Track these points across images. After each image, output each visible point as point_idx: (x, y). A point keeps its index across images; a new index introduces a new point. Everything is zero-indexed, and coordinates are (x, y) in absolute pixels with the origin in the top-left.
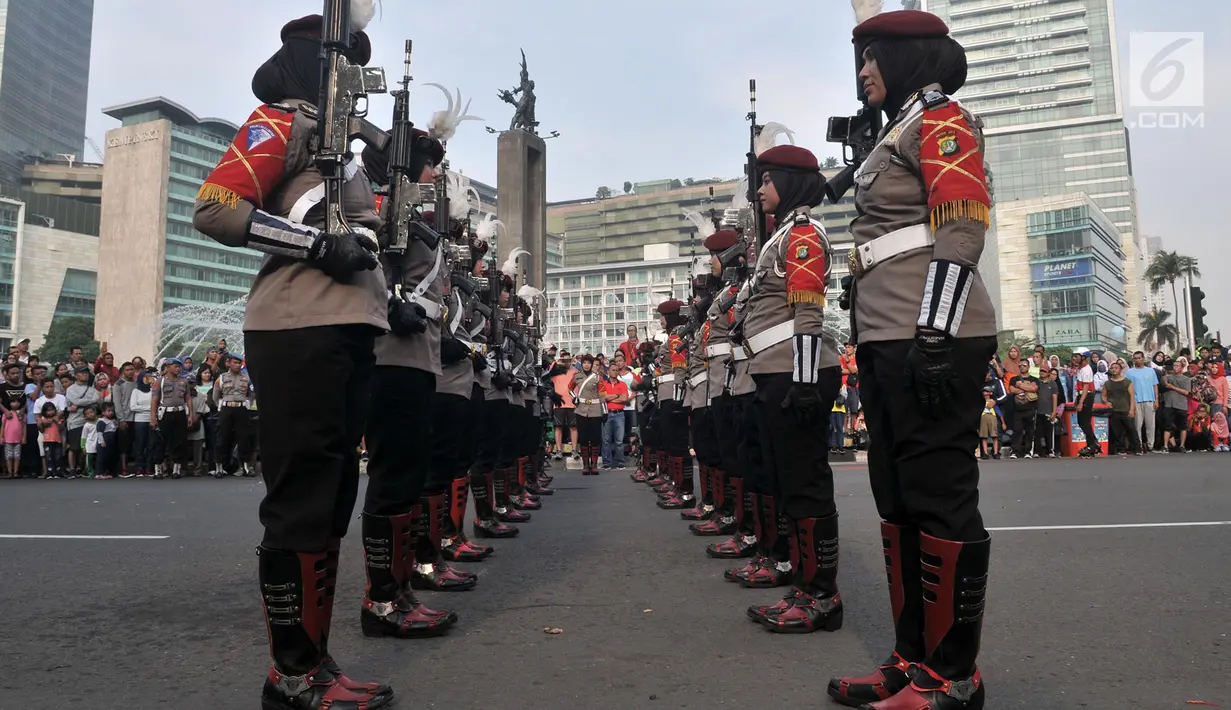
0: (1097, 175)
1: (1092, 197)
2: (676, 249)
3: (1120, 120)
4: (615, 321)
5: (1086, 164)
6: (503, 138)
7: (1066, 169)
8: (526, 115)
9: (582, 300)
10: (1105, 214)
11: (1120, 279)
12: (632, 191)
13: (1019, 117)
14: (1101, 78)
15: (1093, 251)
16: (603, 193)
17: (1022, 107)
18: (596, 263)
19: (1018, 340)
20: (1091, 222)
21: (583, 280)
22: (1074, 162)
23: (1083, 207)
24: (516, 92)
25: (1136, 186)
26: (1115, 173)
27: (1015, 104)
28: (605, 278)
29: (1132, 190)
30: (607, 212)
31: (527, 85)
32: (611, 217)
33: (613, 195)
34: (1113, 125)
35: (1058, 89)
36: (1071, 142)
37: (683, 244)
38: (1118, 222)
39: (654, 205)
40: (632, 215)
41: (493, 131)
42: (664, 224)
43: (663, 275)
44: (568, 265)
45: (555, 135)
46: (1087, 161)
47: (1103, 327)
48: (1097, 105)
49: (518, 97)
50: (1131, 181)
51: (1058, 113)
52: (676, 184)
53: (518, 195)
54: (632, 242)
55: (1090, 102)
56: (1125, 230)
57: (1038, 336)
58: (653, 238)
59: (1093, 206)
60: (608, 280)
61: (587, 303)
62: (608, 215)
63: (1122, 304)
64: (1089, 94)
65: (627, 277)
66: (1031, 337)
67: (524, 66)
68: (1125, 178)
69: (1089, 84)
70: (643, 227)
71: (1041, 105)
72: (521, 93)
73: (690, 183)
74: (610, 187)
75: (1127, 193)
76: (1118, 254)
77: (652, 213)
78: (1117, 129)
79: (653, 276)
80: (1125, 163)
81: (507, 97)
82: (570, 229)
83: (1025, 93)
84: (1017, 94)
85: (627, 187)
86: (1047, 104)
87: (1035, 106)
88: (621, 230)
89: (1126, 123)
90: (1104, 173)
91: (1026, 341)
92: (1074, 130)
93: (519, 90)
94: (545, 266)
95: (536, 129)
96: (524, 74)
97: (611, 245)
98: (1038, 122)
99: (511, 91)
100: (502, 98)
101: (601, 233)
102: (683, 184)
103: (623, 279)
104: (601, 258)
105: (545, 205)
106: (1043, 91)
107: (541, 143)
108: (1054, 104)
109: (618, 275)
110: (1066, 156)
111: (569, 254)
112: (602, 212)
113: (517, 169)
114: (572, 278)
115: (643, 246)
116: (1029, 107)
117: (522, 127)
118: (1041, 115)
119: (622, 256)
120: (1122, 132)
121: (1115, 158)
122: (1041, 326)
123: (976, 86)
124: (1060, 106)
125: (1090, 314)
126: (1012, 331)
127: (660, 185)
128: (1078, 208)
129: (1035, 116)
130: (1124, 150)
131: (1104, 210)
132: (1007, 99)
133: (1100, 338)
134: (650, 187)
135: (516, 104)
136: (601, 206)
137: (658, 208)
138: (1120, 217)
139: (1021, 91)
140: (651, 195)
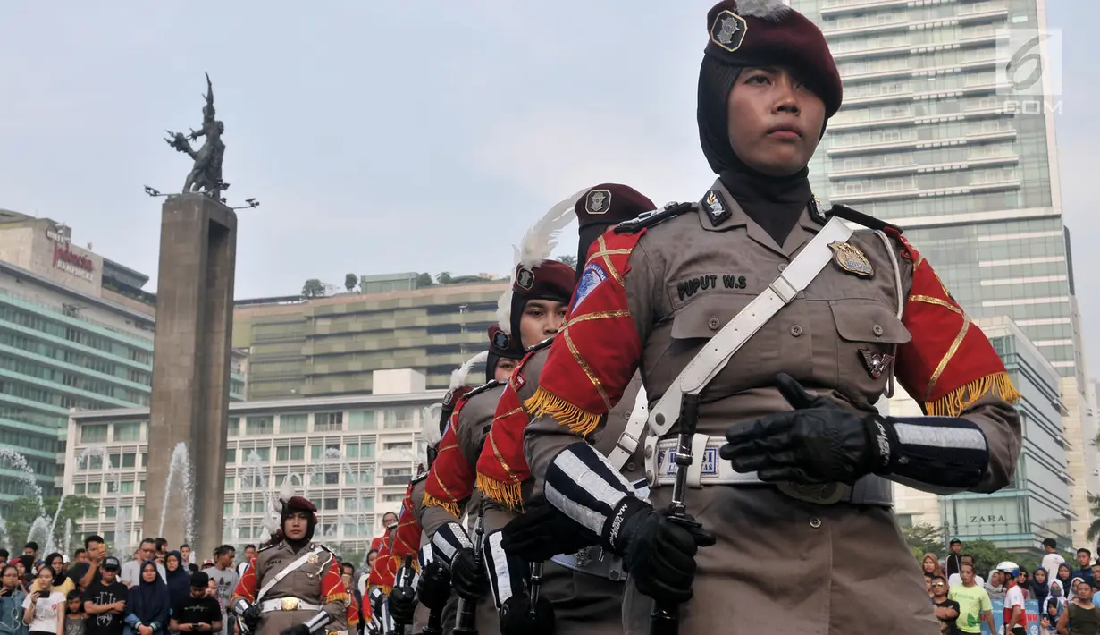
0: (1025, 292)
1: (1020, 323)
2: (422, 378)
3: (1058, 217)
4: (324, 486)
5: (1011, 277)
6: (172, 205)
7: (983, 283)
8: (209, 170)
9: (273, 452)
10: (1038, 348)
11: (1060, 444)
12: (357, 288)
13: (919, 207)
14: (1033, 155)
15: (1022, 401)
16: (314, 288)
17: (922, 193)
18: (297, 395)
19: (918, 529)
20: (1018, 360)
21: (277, 422)
22: (995, 273)
23: (1007, 338)
24: (195, 136)
25: (1081, 309)
26: (1050, 290)
27: (911, 188)
28: (311, 419)
29: (1075, 315)
30: (317, 317)
31: (212, 128)
32: (323, 326)
33: (328, 293)
34: (1048, 223)
35: (971, 168)
36: (991, 245)
37: (431, 370)
38: (1056, 360)
39: (391, 311)
40: (355, 325)
41: (156, 193)
42: (404, 339)
43: (401, 418)
44: (253, 396)
45: (253, 204)
46: (1012, 272)
47: (1039, 513)
48: (1025, 194)
49: (198, 145)
50: (1074, 304)
51: (971, 202)
52: (424, 281)
53: (189, 291)
54: (355, 365)
55: (1016, 189)
56: (1067, 372)
57: (946, 524)
58: (387, 360)
59: (1020, 335)
60: (317, 422)
61: (281, 456)
62: (321, 322)
63: (1064, 480)
64: (1014, 178)
65: (346, 418)
66: (936, 524)
67: (210, 99)
68: (1065, 299)
69: (1014, 164)
70: (371, 343)
71: (948, 190)
72: (202, 140)
73: (446, 279)
74: (324, 280)
75: (1067, 320)
76: (1057, 407)
77: (387, 322)
78: (1054, 229)
79: (386, 419)
80: (1065, 278)
81: (180, 143)
82: (259, 342)
83: (926, 173)
84: (915, 173)
85: (351, 281)
86: (957, 190)
87: (940, 191)
88: (339, 346)
89: (1066, 221)
90: (1035, 291)
91: (929, 531)
92: (994, 227)
93: (200, 133)
94: (227, 399)
95: (223, 194)
96: (209, 111)
97: (322, 368)
98: (944, 213)
99: (187, 134)
100: (173, 145)
101: (308, 349)
102: (435, 281)
103: (340, 421)
104: (307, 387)
105: (232, 304)
106: (951, 171)
107: (230, 215)
108: (966, 189)
109: (331, 416)
110: (982, 264)
111: (255, 380)
112: (310, 318)
113: (191, 253)
114: (261, 418)
115: (370, 372)
116: (931, 192)
117: (202, 189)
118: (948, 204)
119: (337, 385)
120: (1061, 233)
121: (1051, 269)
122: (950, 509)
123: (859, 159)
124: (974, 193)
125: (1020, 493)
126: (909, 516)
127: (400, 281)
128: (1000, 339)
129: (939, 205)
130: (1063, 258)
131: (1036, 343)
132: (901, 180)
133: (1034, 529)
134: (384, 283)
135: (194, 156)
136: (310, 308)
137: (397, 315)
138: (1058, 354)
139: (921, 168)
140: (387, 296)
